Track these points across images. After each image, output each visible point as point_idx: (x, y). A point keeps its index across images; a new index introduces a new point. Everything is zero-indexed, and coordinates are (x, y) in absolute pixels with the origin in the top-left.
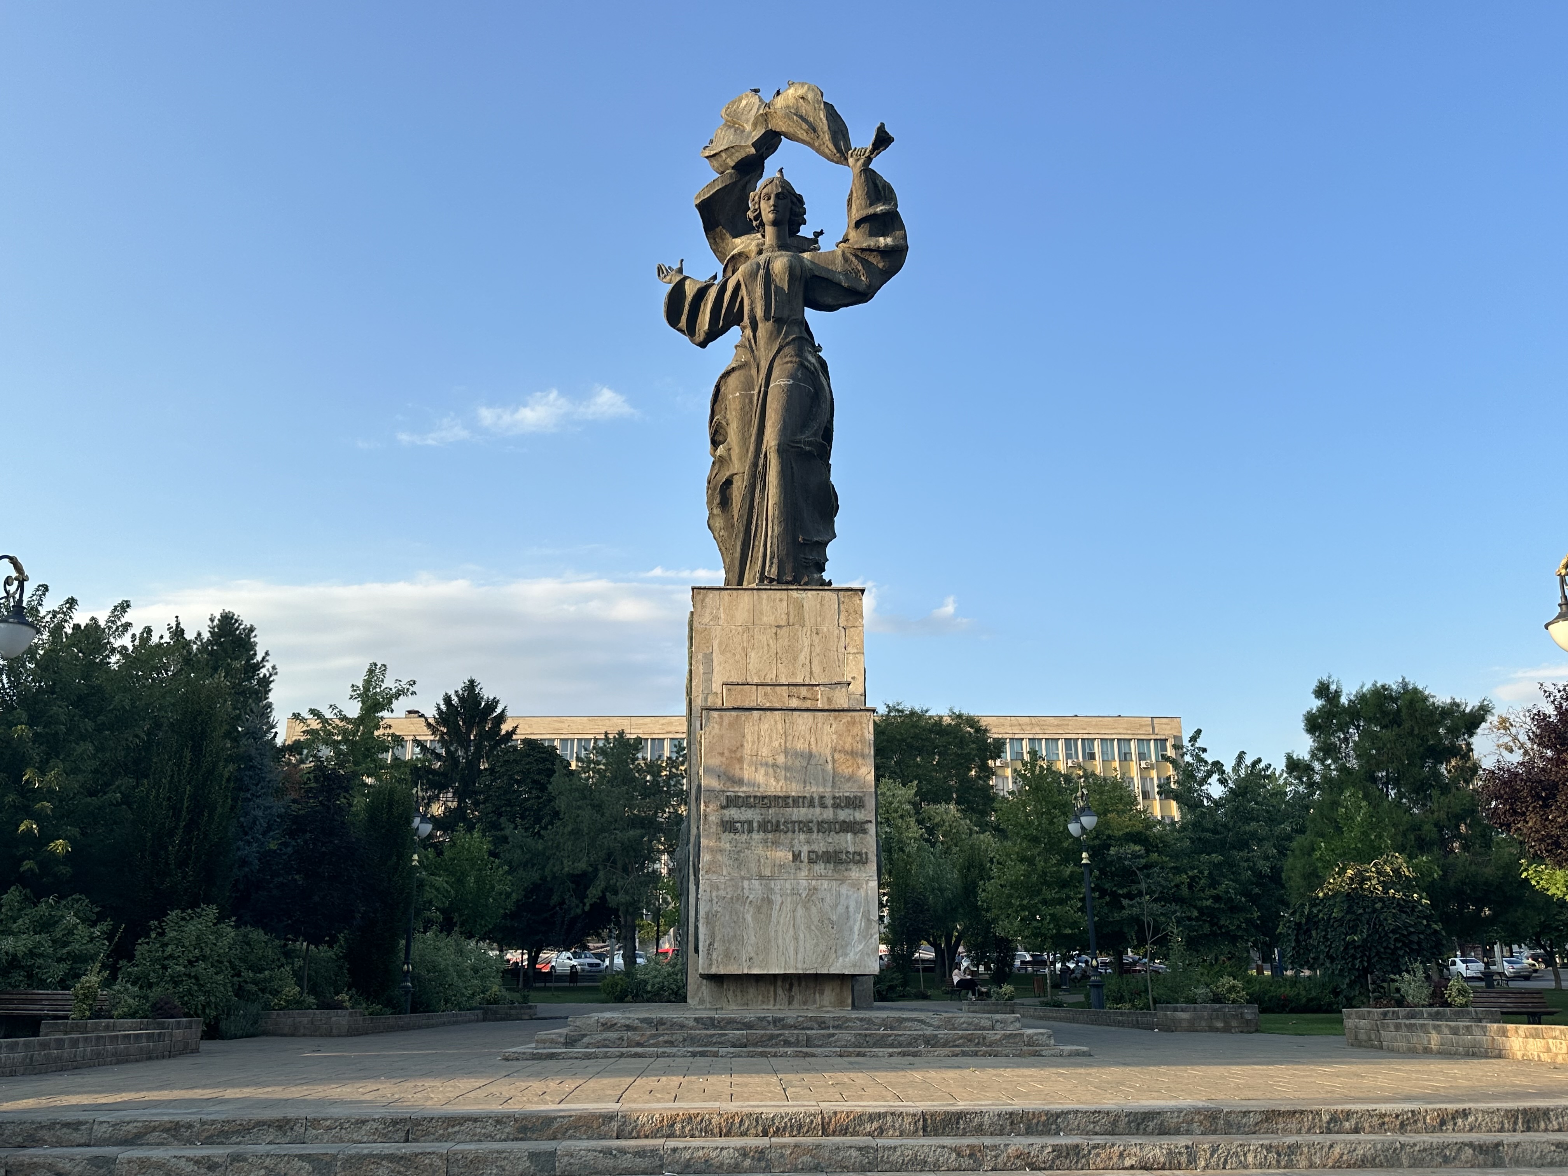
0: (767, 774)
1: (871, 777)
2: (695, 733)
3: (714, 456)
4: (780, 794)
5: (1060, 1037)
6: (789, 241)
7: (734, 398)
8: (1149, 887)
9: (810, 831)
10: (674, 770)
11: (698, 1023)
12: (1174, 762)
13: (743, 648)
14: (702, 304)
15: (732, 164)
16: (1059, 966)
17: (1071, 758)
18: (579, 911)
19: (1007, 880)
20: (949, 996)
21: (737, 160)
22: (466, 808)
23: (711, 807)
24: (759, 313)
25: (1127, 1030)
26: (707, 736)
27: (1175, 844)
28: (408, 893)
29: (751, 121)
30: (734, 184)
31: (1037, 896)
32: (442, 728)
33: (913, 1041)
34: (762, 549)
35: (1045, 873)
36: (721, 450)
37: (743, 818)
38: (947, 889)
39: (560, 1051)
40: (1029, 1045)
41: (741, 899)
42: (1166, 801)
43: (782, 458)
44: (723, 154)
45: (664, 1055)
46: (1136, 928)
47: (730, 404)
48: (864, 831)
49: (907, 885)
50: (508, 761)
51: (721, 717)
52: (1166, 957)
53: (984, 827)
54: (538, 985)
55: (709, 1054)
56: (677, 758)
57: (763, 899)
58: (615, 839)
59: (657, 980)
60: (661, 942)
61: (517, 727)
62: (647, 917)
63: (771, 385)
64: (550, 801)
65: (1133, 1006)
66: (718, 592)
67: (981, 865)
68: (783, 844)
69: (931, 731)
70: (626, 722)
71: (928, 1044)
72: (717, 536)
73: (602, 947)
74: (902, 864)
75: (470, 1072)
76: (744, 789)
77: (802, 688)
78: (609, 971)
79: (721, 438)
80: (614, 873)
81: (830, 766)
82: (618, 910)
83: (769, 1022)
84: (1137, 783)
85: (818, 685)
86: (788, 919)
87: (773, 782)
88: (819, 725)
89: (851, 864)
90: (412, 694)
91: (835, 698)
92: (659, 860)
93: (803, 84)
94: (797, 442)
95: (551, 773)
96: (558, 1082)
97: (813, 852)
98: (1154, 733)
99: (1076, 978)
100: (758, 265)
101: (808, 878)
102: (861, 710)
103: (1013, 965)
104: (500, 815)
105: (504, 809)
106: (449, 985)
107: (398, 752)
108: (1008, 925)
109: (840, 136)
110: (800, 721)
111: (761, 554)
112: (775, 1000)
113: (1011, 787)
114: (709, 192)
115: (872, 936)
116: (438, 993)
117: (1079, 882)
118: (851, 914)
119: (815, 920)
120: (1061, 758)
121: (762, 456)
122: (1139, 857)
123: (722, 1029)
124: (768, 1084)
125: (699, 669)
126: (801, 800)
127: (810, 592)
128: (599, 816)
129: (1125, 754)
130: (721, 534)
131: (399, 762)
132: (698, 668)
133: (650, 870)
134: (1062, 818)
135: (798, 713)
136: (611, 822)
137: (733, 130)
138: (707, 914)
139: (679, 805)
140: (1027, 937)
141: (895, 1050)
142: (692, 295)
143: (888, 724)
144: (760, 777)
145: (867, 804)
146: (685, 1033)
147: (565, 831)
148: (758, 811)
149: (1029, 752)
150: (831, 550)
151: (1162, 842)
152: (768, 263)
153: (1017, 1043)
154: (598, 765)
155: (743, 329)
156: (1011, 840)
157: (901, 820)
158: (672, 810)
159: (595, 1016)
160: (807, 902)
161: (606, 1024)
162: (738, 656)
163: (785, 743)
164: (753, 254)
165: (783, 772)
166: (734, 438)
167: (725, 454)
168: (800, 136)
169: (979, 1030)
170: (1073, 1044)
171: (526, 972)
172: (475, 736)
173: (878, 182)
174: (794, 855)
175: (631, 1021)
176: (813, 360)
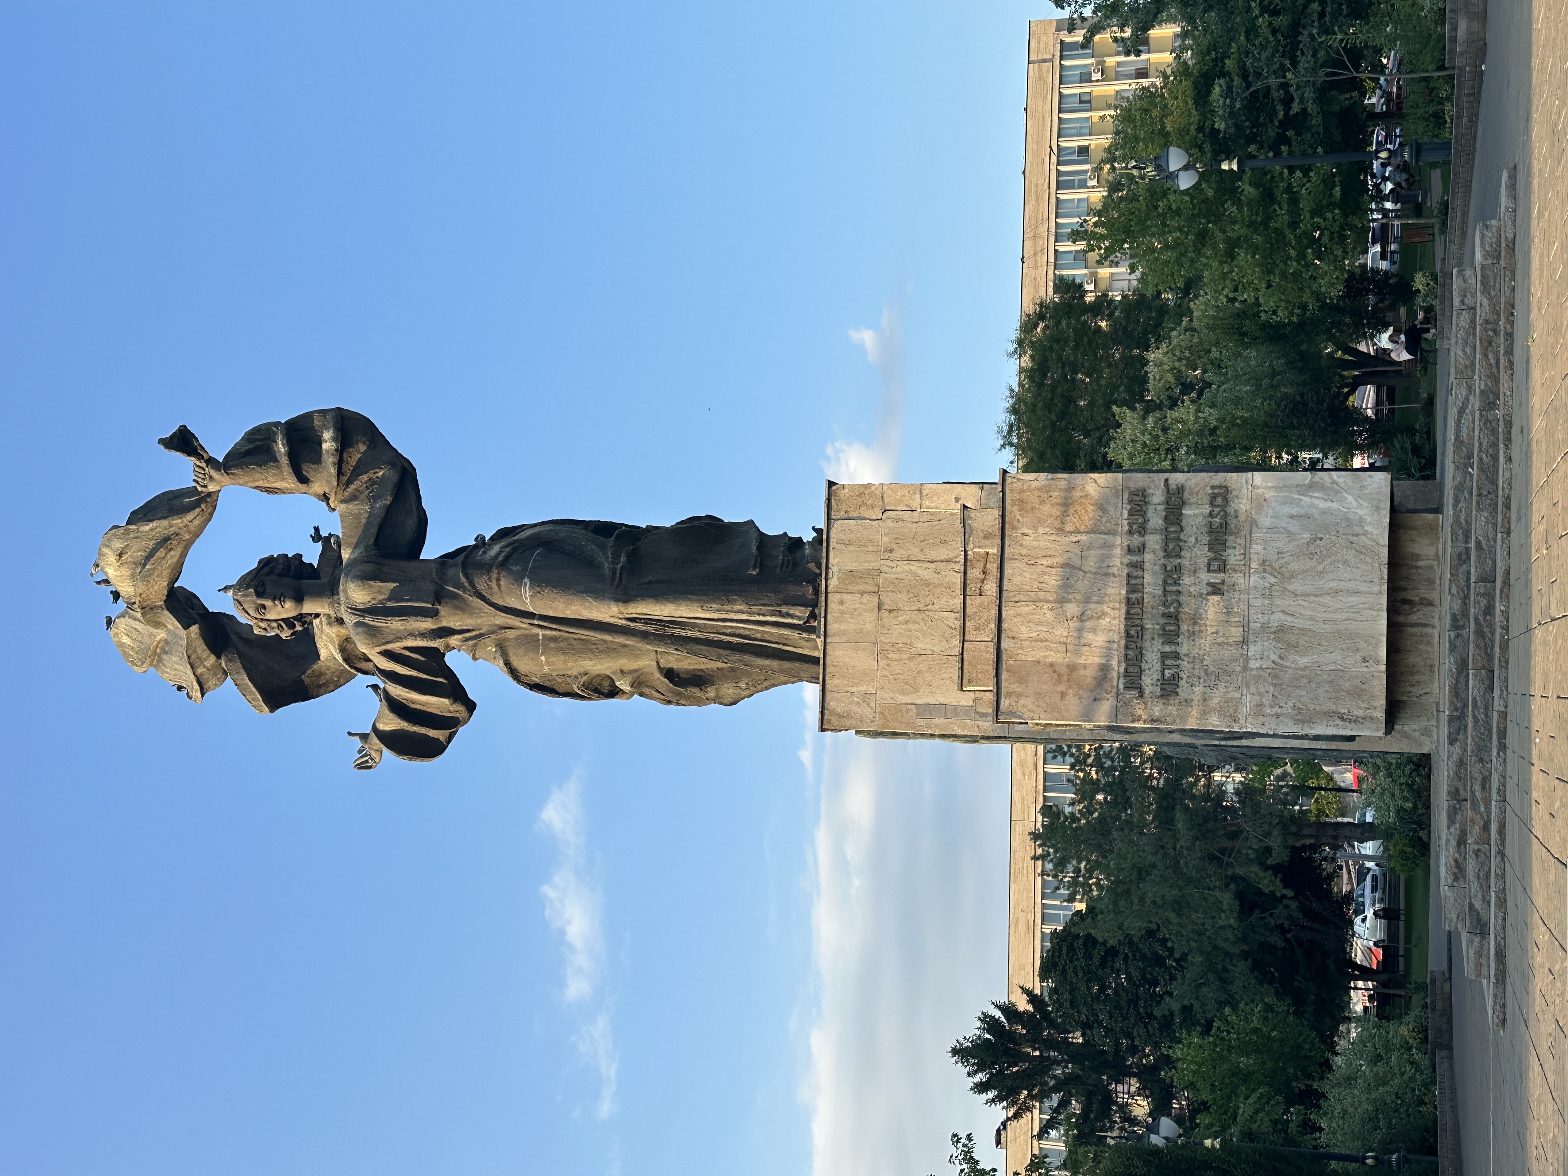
0: (1094, 630)
1: (1101, 478)
2: (1032, 732)
3: (631, 695)
4: (1123, 611)
5: (1489, 211)
6: (325, 580)
7: (548, 663)
8: (1275, 72)
9: (1178, 569)
10: (1090, 761)
11: (1456, 740)
12: (1095, 30)
13: (910, 659)
14: (413, 706)
15: (213, 658)
16: (1389, 205)
17: (1086, 180)
18: (1294, 905)
19: (1260, 280)
20: (1429, 366)
21: (209, 652)
22: (1139, 1065)
23: (1140, 712)
24: (427, 624)
25: (1482, 111)
26: (1036, 716)
27: (1212, 33)
28: (1260, 1155)
29: (152, 630)
30: (242, 657)
31: (1285, 237)
32: (1022, 1097)
33: (1490, 426)
34: (766, 629)
35: (1252, 224)
36: (623, 684)
37: (1158, 666)
38: (1271, 365)
39: (1492, 943)
40: (1498, 257)
41: (1276, 672)
42: (1152, 43)
43: (637, 596)
44: (199, 671)
45: (1502, 792)
46: (1334, 93)
47: (556, 670)
48: (1181, 489)
49: (1266, 424)
50: (1072, 1003)
51: (1009, 695)
52: (1378, 51)
53: (1182, 310)
54: (1402, 967)
55: (1502, 726)
56: (1072, 755)
57: (1277, 640)
58: (1188, 849)
59: (1397, 793)
60: (1342, 785)
61: (1022, 988)
62: (1307, 805)
63: (531, 610)
64: (1131, 943)
65: (1449, 98)
66: (827, 693)
67: (1238, 315)
68: (1197, 610)
69: (1041, 385)
70: (1019, 827)
71: (1494, 404)
72: (747, 693)
73: (1349, 872)
74: (1234, 432)
75: (1521, 1077)
76: (1114, 663)
77: (969, 575)
78: (1383, 862)
79: (606, 684)
80: (1239, 851)
81: (1083, 538)
82: (1293, 848)
83: (1458, 636)
84: (1122, 86)
85: (965, 552)
86: (1306, 604)
87: (1105, 622)
88: (1024, 552)
89: (1228, 510)
90: (970, 1140)
91: (985, 528)
92: (1221, 785)
93: (101, 555)
94: (614, 574)
95: (1090, 941)
96: (1536, 950)
97: (1209, 565)
98: (1051, 60)
99: (1407, 180)
100: (358, 624)
101: (1247, 574)
102: (1003, 491)
103: (1386, 272)
104: (1150, 1016)
105: (1141, 1010)
106: (1398, 1098)
107: (1054, 1161)
108: (1326, 279)
109: (177, 503)
110: (1017, 580)
111: (774, 630)
112: (1425, 625)
113: (1123, 270)
114: (251, 693)
115: (1334, 482)
116: (1409, 1115)
117: (1266, 174)
118: (1302, 512)
119: (1309, 564)
120: (1085, 196)
121: (632, 625)
122: (1230, 88)
123: (1466, 705)
124: (1545, 643)
125: (940, 724)
126: (1133, 581)
127: (831, 561)
128: (1155, 872)
129: (1081, 102)
130: (744, 686)
131: (1069, 1162)
132: (937, 726)
133: (1235, 799)
134: (1172, 197)
135: (1005, 582)
136: (1165, 854)
137: (164, 657)
138: (1297, 722)
139: (1143, 754)
140: (1345, 252)
141: (1501, 453)
142: (399, 721)
143: (1030, 448)
144: (1098, 640)
145: (1140, 484)
146: (1471, 760)
147: (1175, 921)
148: (1147, 644)
149: (1074, 242)
150: (770, 529)
151: (1209, 52)
152: (355, 610)
153: (1495, 274)
154: (1080, 871)
155: (449, 648)
156: (1202, 271)
157: (1170, 432)
158: (1148, 765)
159: (1445, 890)
160: (1283, 575)
161: (1455, 874)
162: (922, 667)
163: (1048, 602)
164: (343, 631)
165: (1092, 606)
166: (606, 665)
167: (629, 679)
168: (175, 560)
169: (1475, 328)
170: (1499, 192)
171: (1384, 985)
172: (1035, 1049)
173: (243, 449)
174: (1214, 593)
175: (1451, 838)
176: (496, 548)
